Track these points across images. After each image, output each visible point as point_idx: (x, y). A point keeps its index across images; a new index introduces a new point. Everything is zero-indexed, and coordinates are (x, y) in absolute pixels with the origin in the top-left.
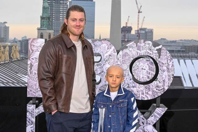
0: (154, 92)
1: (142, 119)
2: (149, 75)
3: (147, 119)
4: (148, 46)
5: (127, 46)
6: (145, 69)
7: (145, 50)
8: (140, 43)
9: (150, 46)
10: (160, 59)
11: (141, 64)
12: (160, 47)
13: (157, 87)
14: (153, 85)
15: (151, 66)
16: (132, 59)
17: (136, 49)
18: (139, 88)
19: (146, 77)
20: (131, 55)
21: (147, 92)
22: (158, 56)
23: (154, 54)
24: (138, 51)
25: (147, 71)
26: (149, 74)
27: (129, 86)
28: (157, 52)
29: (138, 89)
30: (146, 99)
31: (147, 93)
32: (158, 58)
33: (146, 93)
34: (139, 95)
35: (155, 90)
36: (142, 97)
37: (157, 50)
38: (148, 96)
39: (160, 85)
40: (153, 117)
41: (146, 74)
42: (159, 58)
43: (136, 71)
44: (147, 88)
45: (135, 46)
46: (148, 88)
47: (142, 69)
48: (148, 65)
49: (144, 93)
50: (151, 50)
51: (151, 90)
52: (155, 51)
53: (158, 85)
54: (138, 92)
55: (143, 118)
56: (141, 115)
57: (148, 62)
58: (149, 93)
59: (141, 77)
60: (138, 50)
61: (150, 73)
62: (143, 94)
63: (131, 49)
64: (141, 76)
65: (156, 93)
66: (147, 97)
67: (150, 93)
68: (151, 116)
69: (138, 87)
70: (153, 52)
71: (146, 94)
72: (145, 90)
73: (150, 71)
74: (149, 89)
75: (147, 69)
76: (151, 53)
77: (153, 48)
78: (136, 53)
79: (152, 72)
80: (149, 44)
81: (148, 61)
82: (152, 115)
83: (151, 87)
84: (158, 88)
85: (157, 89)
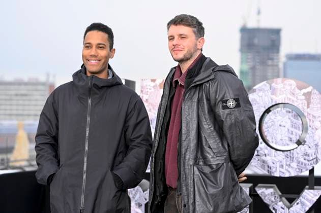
0: (300, 163)
1: (282, 208)
2: (291, 136)
3: (289, 208)
4: (289, 88)
5: (255, 89)
6: (285, 126)
7: (284, 95)
8: (276, 84)
9: (293, 88)
10: (309, 109)
11: (279, 118)
12: (309, 89)
13: (306, 155)
14: (300, 153)
15: (295, 121)
16: (264, 110)
17: (270, 93)
18: (275, 156)
19: (287, 138)
20: (262, 103)
21: (288, 163)
22: (306, 105)
23: (299, 101)
24: (273, 97)
25: (288, 130)
26: (292, 134)
27: (259, 154)
28: (303, 97)
29: (273, 158)
30: (287, 175)
31: (290, 165)
32: (305, 108)
33: (287, 165)
34: (276, 168)
35: (302, 160)
36: (280, 171)
37: (304, 94)
38: (290, 169)
39: (310, 151)
40: (299, 205)
41: (286, 134)
42: (308, 107)
43: (270, 130)
44: (288, 158)
45: (269, 88)
46: (290, 157)
47: (280, 125)
48: (289, 119)
49: (284, 166)
50: (293, 94)
51: (296, 161)
52: (300, 95)
53: (307, 153)
54: (274, 163)
55: (283, 206)
56: (280, 201)
57: (290, 114)
58: (291, 165)
59: (278, 140)
60: (272, 94)
61: (294, 133)
62: (282, 166)
63: (261, 94)
64: (279, 137)
65: (303, 164)
66: (289, 172)
67: (294, 165)
68: (296, 204)
69: (273, 156)
70: (297, 98)
71: (287, 167)
72: (285, 160)
73: (293, 129)
74: (292, 159)
75: (288, 125)
76: (295, 99)
77: (297, 91)
78: (270, 100)
79: (297, 131)
80: (291, 85)
81: (290, 112)
82: (298, 202)
83: (295, 155)
84: (307, 158)
85: (305, 159)
